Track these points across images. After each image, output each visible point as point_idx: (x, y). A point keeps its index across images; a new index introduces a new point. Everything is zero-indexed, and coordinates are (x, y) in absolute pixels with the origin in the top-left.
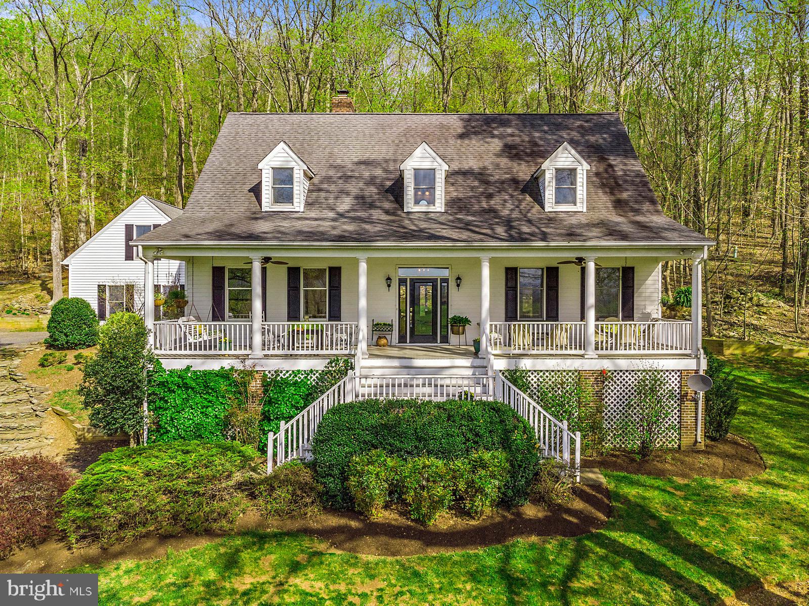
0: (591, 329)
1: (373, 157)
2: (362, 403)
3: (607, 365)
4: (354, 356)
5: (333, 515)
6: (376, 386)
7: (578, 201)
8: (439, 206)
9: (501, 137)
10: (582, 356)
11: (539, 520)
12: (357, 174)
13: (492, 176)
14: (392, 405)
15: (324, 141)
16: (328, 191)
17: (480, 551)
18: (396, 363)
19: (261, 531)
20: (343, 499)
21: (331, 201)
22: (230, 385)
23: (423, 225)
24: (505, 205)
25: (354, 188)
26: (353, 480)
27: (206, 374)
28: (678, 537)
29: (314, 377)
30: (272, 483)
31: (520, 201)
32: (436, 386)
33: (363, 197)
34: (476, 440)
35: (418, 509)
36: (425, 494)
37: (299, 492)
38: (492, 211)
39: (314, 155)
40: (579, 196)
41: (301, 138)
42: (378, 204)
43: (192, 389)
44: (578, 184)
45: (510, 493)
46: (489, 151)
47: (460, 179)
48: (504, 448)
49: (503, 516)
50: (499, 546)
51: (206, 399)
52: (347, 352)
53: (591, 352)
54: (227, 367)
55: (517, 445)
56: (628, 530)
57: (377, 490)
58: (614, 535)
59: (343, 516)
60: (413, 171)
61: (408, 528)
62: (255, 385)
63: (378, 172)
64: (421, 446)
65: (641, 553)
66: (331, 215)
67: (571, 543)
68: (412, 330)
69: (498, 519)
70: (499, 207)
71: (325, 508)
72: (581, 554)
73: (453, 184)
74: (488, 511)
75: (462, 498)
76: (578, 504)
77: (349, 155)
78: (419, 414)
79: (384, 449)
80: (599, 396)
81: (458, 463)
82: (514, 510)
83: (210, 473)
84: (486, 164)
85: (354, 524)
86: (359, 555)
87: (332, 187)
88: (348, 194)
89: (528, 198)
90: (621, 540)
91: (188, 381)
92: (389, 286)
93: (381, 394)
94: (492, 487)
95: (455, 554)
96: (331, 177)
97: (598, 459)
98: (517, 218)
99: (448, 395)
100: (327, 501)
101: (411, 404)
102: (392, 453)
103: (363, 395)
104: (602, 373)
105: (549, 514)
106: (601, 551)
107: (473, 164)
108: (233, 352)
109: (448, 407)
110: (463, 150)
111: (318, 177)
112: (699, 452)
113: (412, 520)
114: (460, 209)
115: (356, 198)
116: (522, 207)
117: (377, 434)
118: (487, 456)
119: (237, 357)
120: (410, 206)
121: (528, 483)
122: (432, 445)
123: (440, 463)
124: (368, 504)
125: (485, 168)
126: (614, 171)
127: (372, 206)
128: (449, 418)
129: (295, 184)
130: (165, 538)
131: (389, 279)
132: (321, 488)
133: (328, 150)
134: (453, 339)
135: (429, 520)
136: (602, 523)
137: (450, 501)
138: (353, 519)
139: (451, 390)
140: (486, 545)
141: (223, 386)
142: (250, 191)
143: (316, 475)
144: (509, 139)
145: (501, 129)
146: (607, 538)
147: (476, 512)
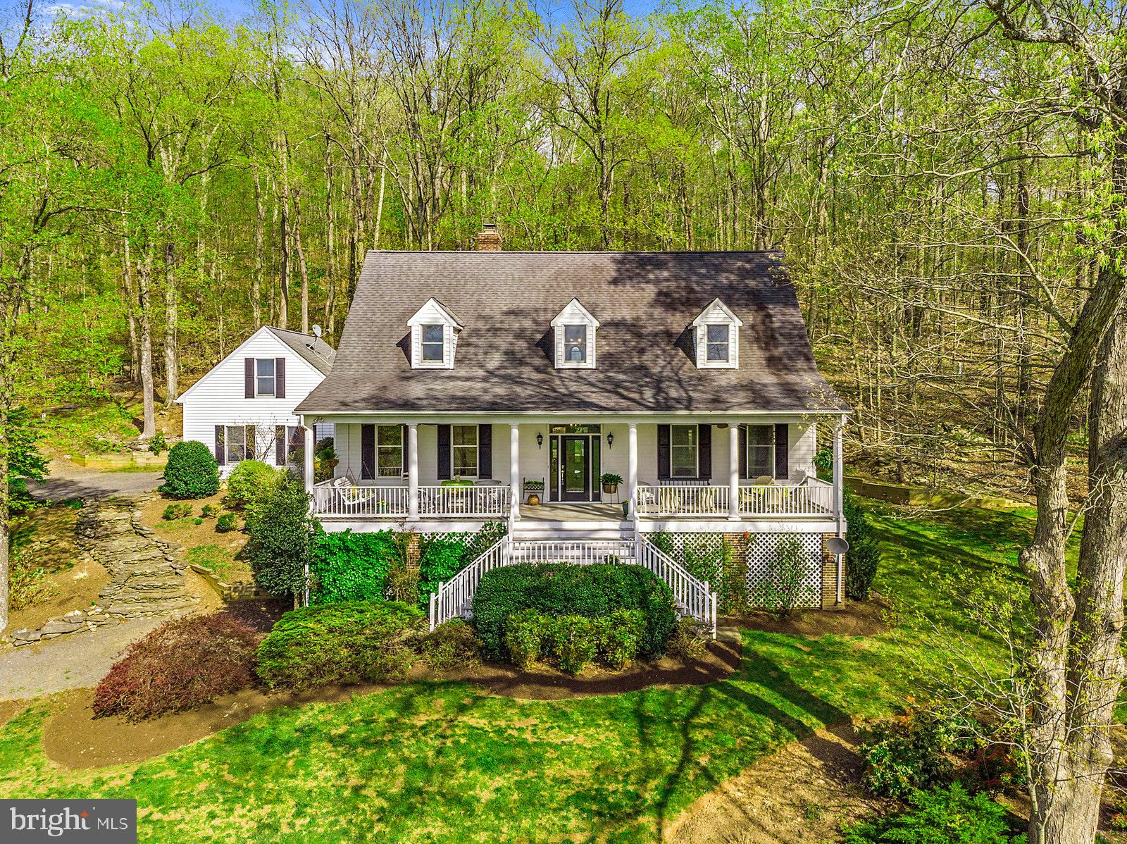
0: (735, 493)
1: (522, 306)
2: (516, 567)
3: (749, 528)
4: (507, 518)
5: (493, 667)
6: (528, 549)
7: (730, 358)
8: (591, 362)
9: (657, 282)
10: (727, 518)
11: (674, 672)
12: (506, 326)
13: (645, 327)
14: (543, 568)
15: (471, 286)
16: (477, 346)
17: (619, 696)
18: (546, 526)
19: (430, 680)
20: (500, 653)
21: (480, 357)
22: (389, 547)
23: (574, 387)
24: (656, 360)
25: (503, 341)
26: (510, 637)
27: (365, 536)
28: (793, 684)
29: (469, 539)
30: (436, 639)
31: (672, 357)
32: (584, 548)
33: (513, 353)
34: (618, 601)
35: (566, 661)
36: (572, 647)
37: (462, 647)
38: (642, 368)
39: (462, 303)
40: (731, 353)
41: (446, 281)
42: (528, 360)
43: (353, 551)
44: (731, 340)
45: (648, 647)
46: (644, 298)
47: (612, 331)
48: (643, 608)
49: (642, 668)
50: (636, 692)
51: (367, 561)
52: (500, 515)
53: (736, 516)
54: (386, 530)
55: (654, 605)
56: (750, 679)
57: (531, 645)
58: (736, 683)
59: (500, 668)
60: (563, 328)
61: (558, 678)
62: (412, 548)
63: (527, 324)
64: (569, 605)
65: (757, 697)
66: (481, 373)
67: (697, 690)
68: (564, 488)
69: (637, 671)
70: (649, 364)
71: (484, 661)
72: (705, 698)
73: (604, 337)
74: (628, 663)
75: (605, 652)
76: (711, 659)
77: (497, 304)
78: (568, 577)
79: (537, 608)
80: (743, 558)
81: (602, 620)
82: (653, 663)
83: (384, 630)
84: (640, 313)
85: (510, 674)
86: (516, 699)
87: (481, 342)
88: (497, 348)
89: (681, 353)
90: (742, 688)
91: (349, 544)
92: (540, 443)
93: (534, 557)
94: (630, 641)
95: (598, 698)
96: (479, 330)
97: (740, 618)
98: (668, 376)
99: (595, 558)
100: (487, 655)
101: (561, 568)
102: (544, 612)
103: (517, 558)
104: (745, 535)
105: (683, 666)
106: (722, 696)
107: (626, 313)
108: (390, 515)
109: (593, 570)
110: (616, 296)
111: (466, 329)
112: (838, 612)
113: (562, 671)
114: (612, 366)
115: (506, 353)
116: (673, 363)
117: (530, 595)
118: (627, 614)
119: (395, 520)
120: (561, 362)
121: (665, 638)
122: (579, 604)
123: (585, 620)
124: (523, 657)
125: (638, 319)
126: (771, 322)
127: (522, 363)
128: (595, 580)
129: (445, 341)
130: (346, 686)
131: (540, 436)
132: (480, 643)
133: (476, 297)
134: (605, 497)
135: (577, 670)
136: (729, 674)
137: (594, 653)
138: (510, 670)
139: (598, 553)
140: (625, 691)
141: (382, 548)
142: (398, 345)
143: (477, 631)
144: (666, 284)
145: (657, 272)
146: (730, 686)
147: (617, 664)
